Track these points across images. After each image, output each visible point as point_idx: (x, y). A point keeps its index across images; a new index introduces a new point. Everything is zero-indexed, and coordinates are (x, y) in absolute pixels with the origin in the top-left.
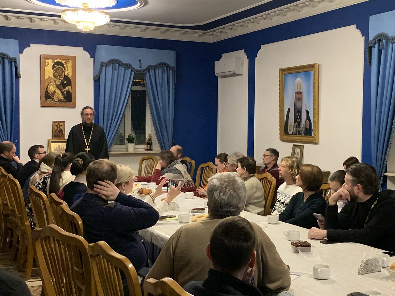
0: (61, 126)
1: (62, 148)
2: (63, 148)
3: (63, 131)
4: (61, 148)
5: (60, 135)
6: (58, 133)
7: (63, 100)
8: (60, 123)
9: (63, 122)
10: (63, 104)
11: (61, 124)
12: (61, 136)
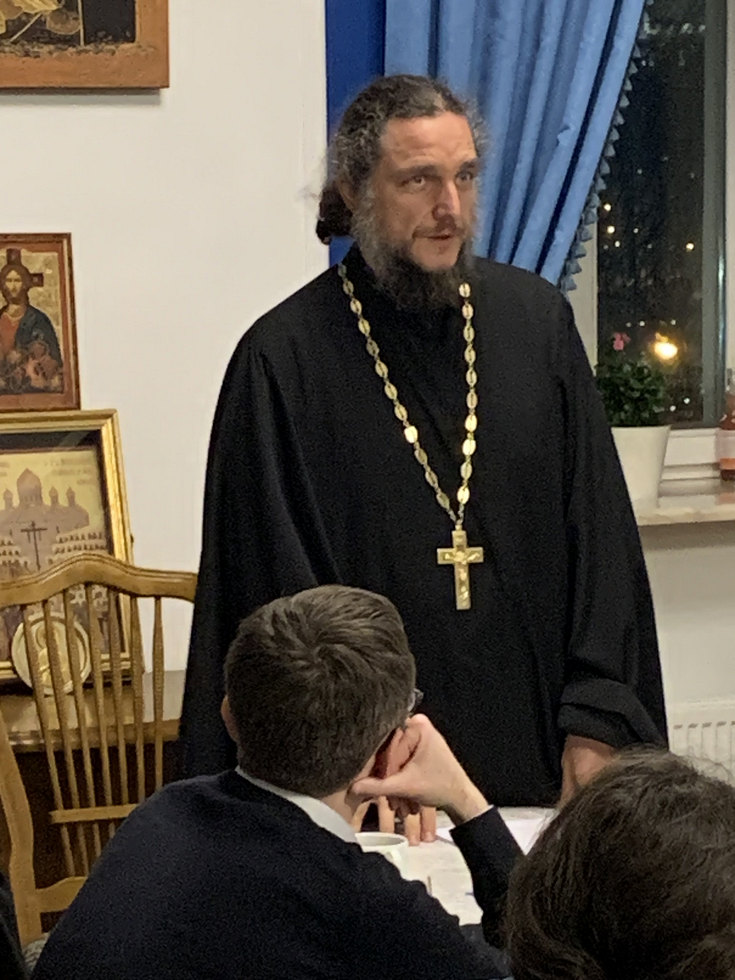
0: (39, 279)
1: (55, 499)
2: (63, 501)
3: (58, 329)
4: (47, 501)
5: (30, 370)
6: (15, 356)
7: (50, 25)
8: (24, 253)
9: (57, 242)
10: (49, 62)
11: (36, 261)
12: (37, 381)
